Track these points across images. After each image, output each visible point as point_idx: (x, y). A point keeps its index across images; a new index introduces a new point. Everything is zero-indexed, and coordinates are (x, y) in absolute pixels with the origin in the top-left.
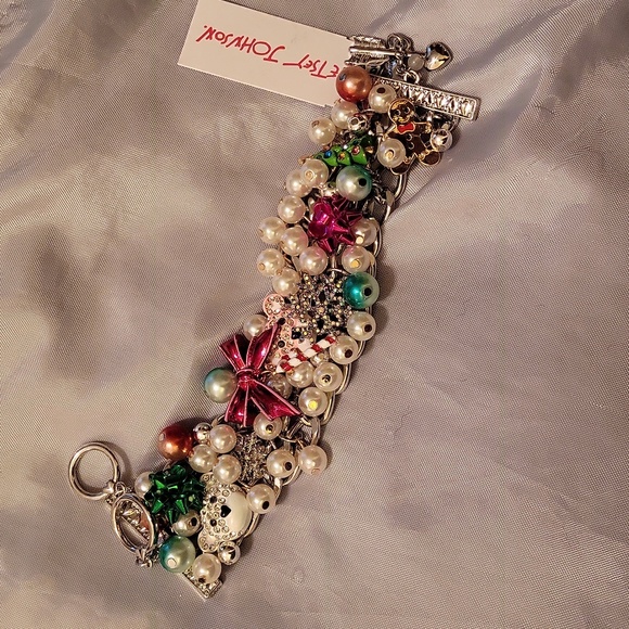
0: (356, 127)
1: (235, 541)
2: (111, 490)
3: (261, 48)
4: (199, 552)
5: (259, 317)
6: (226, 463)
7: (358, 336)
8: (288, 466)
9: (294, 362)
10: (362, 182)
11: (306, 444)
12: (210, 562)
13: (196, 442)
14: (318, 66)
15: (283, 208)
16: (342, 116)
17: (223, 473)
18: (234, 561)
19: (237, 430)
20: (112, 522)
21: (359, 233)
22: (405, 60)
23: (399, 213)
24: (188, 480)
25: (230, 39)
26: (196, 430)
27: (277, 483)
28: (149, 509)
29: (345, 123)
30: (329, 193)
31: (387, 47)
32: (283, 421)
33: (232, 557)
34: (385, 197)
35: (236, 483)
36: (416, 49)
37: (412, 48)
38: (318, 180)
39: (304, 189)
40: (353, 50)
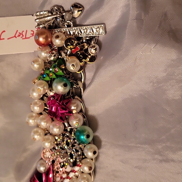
0: (52, 58)
5: (42, 161)
7: (91, 157)
10: (65, 85)
14: (24, 34)
15: (33, 107)
16: (44, 54)
21: (73, 108)
22: (63, 17)
29: (46, 57)
30: (52, 94)
31: (52, 13)
34: (78, 85)
36: (66, 9)
37: (63, 10)
38: (44, 90)
39: (40, 95)
40: (37, 20)
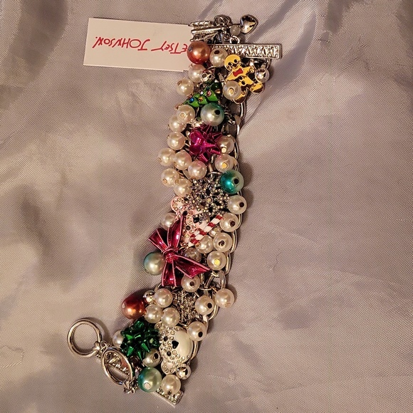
0: (206, 79)
1: (186, 363)
2: (98, 348)
3: (135, 44)
4: (164, 375)
5: (170, 214)
6: (169, 313)
7: (236, 211)
8: (210, 306)
9: (199, 237)
10: (217, 112)
11: (218, 289)
12: (172, 380)
13: (147, 304)
14: (174, 47)
15: (171, 141)
16: (196, 74)
17: (168, 320)
18: (188, 376)
19: (171, 290)
20: (103, 369)
21: (222, 145)
22: (228, 30)
23: (246, 128)
24: (147, 330)
25: (114, 42)
26: (145, 296)
27: (205, 319)
28: (125, 354)
29: (199, 79)
30: (198, 125)
31: (215, 25)
32: (200, 278)
33: (186, 374)
34: (234, 120)
35: (178, 325)
36: (234, 22)
37: (231, 22)
38: (189, 118)
39: (181, 126)
40: (195, 32)
